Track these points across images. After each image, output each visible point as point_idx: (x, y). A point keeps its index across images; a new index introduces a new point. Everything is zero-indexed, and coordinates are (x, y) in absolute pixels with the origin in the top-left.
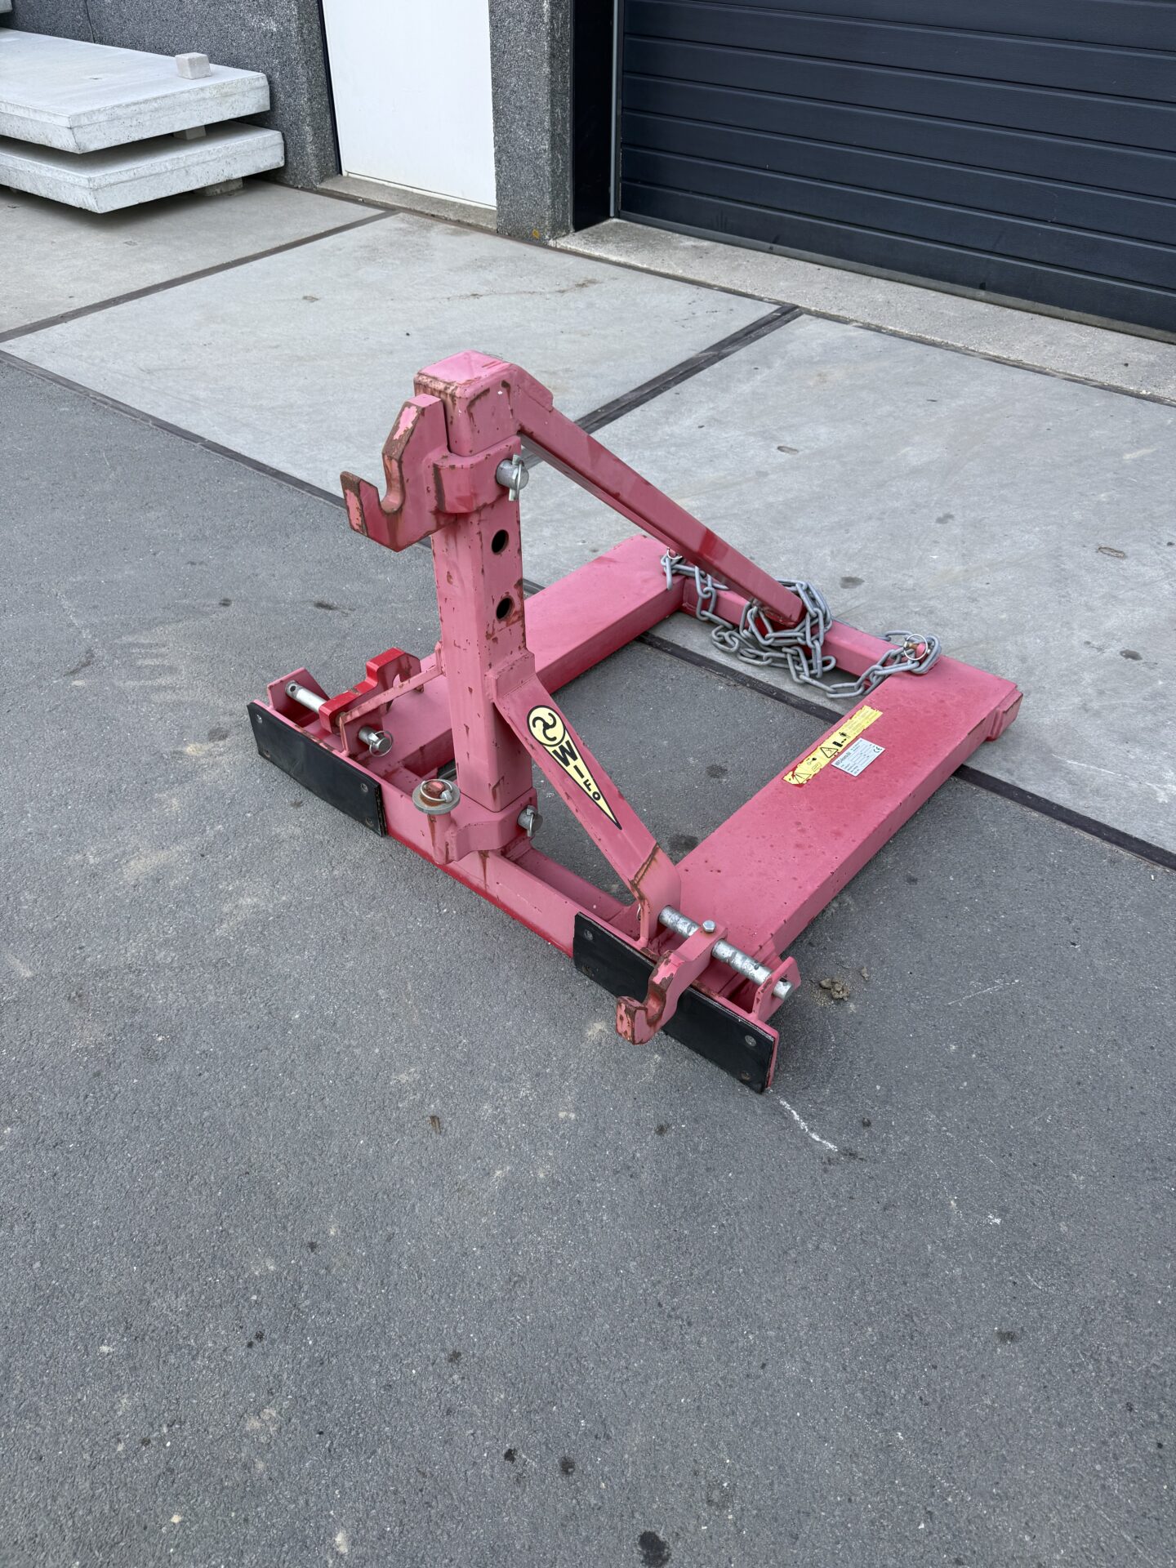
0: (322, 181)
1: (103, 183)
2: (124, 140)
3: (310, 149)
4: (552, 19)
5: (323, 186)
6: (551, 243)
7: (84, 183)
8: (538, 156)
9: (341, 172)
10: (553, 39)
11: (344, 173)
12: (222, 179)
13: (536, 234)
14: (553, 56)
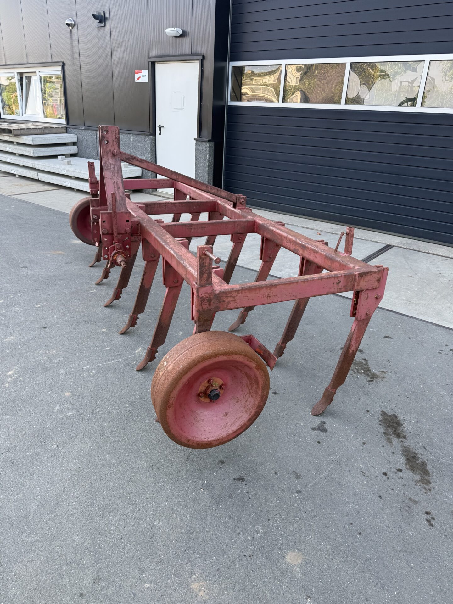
0: (152, 192)
4: (209, 159)
10: (209, 162)
14: (209, 166)
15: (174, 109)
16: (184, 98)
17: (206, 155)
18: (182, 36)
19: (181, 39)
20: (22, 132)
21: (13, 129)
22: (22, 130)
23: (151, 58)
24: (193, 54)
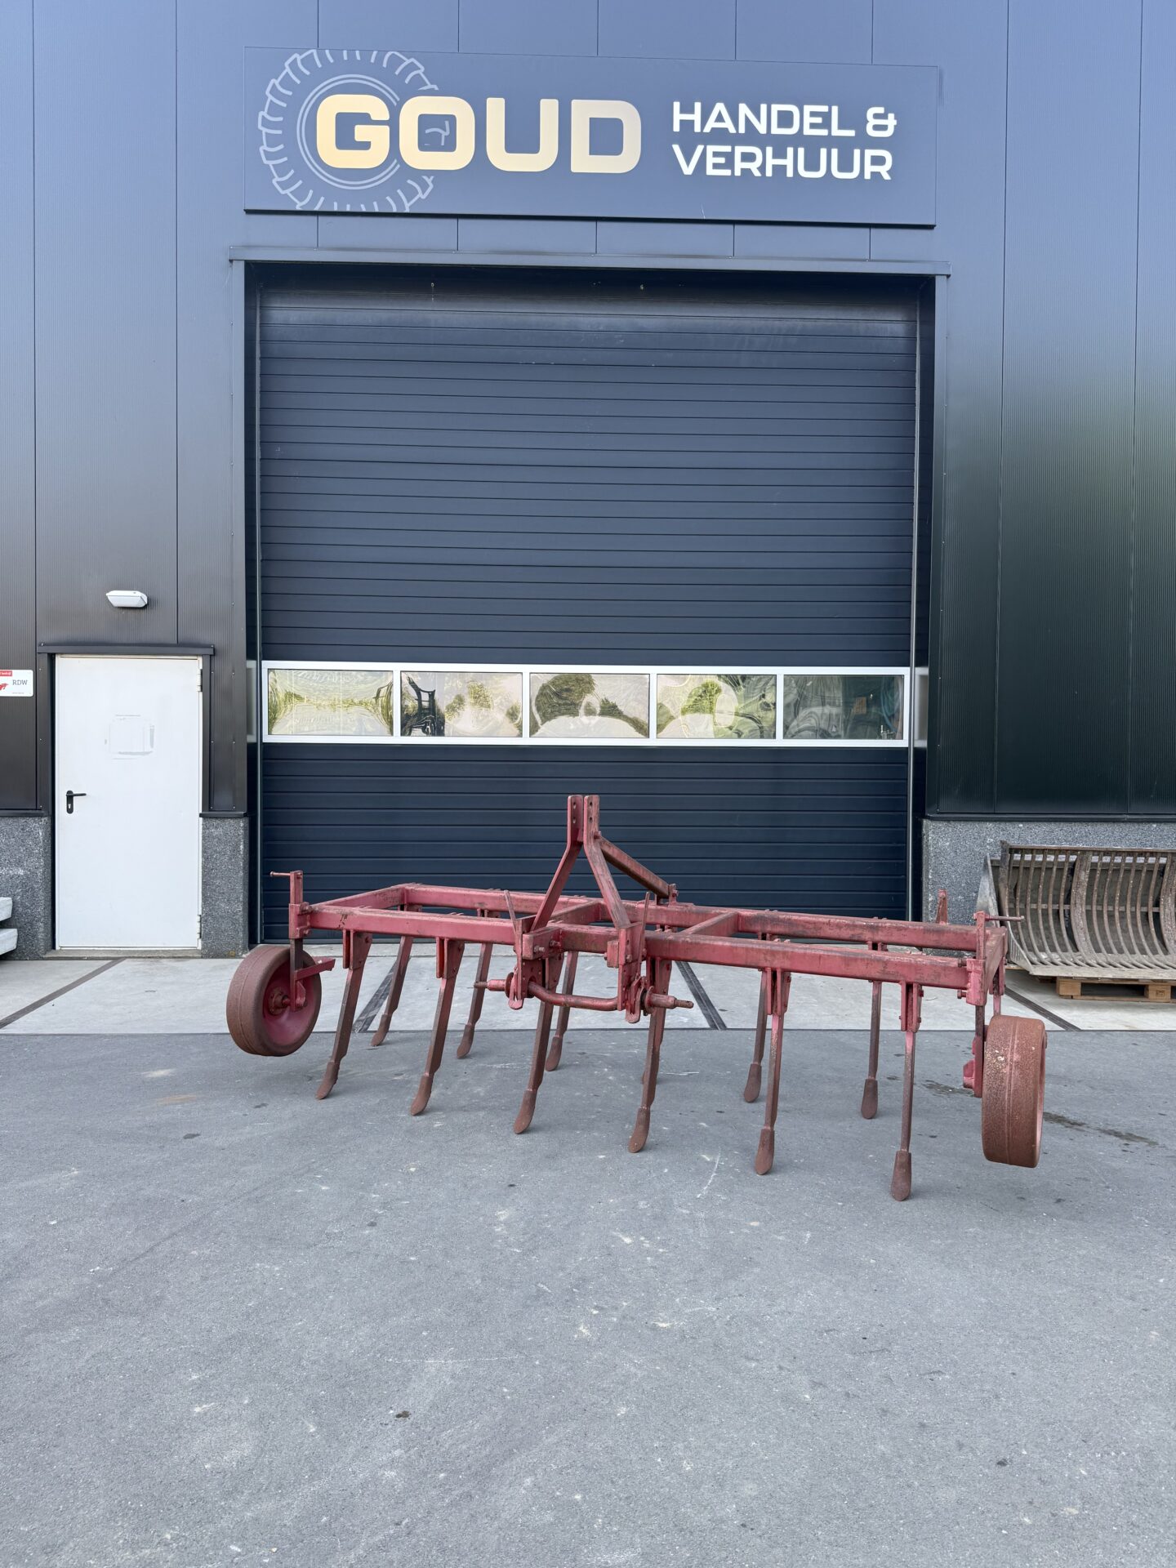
3: (41, 936)
5: (47, 956)
8: (235, 914)
11: (57, 948)
13: (233, 953)
15: (120, 753)
16: (152, 731)
19: (145, 613)
23: (47, 645)
24: (183, 644)
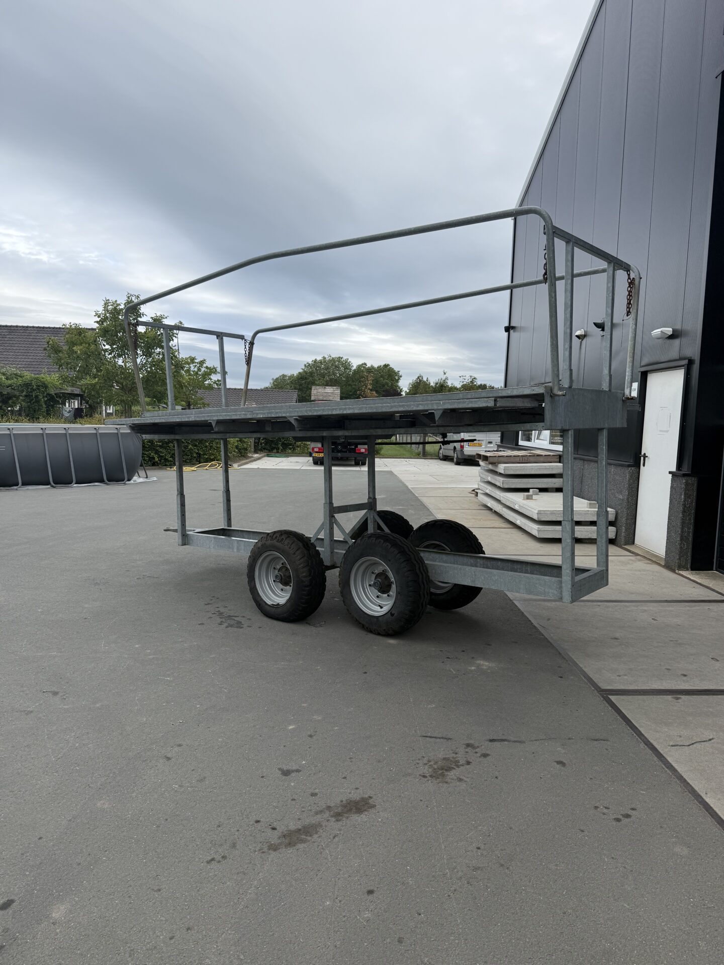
0: (625, 545)
1: (542, 529)
2: (554, 519)
3: (623, 534)
4: (684, 501)
6: (677, 571)
7: (537, 529)
9: (633, 543)
10: (685, 506)
12: (587, 537)
14: (684, 512)
15: (660, 431)
16: (670, 416)
17: (681, 495)
18: (672, 337)
19: (671, 341)
20: (501, 459)
21: (490, 456)
22: (501, 458)
23: (643, 366)
24: (681, 359)
